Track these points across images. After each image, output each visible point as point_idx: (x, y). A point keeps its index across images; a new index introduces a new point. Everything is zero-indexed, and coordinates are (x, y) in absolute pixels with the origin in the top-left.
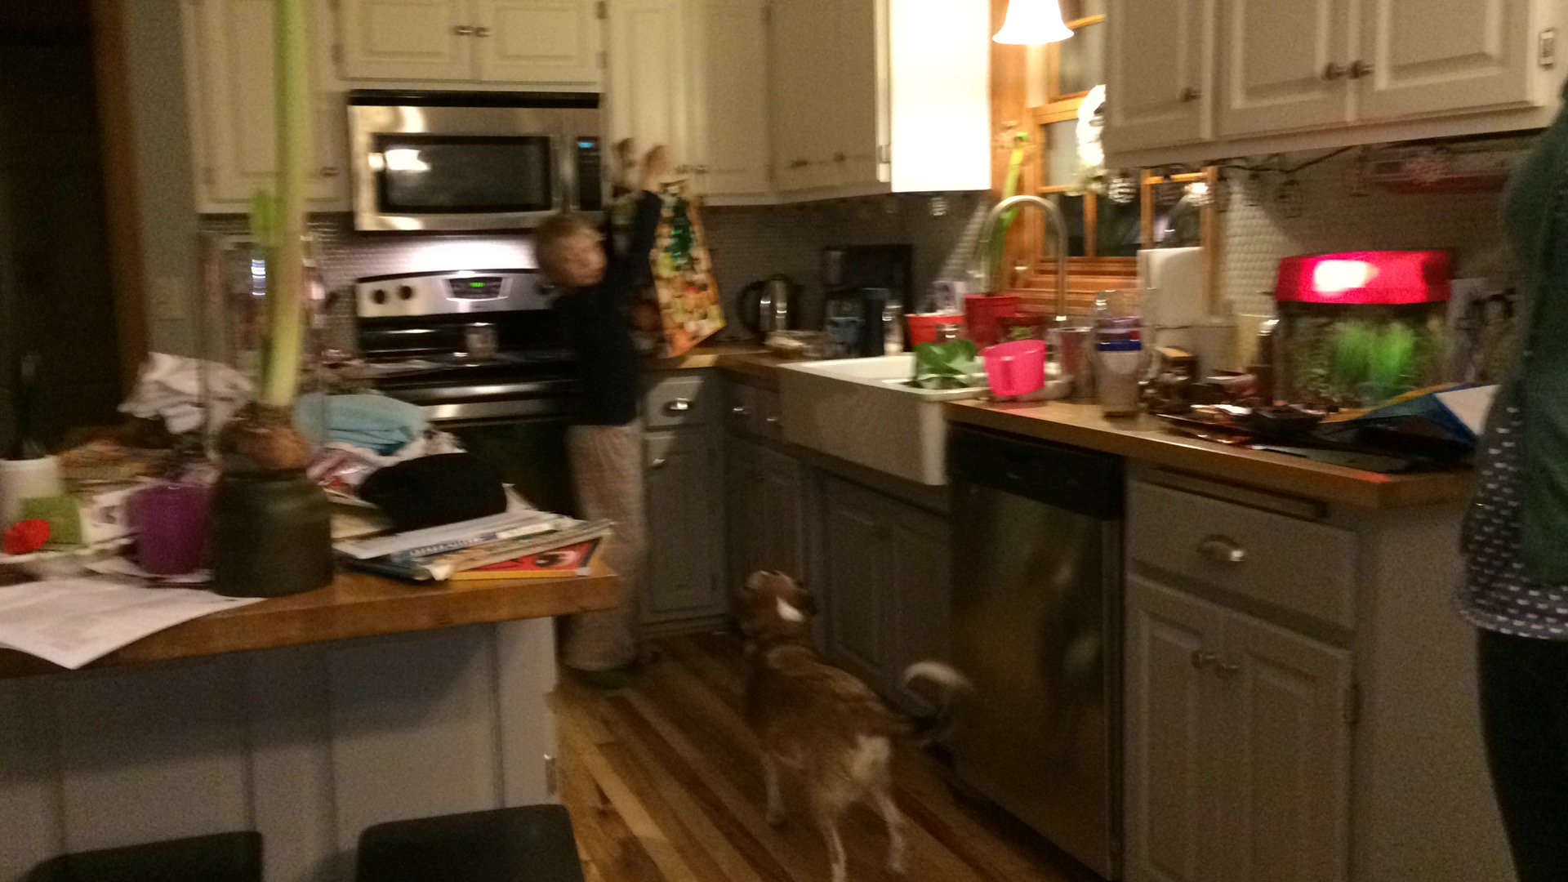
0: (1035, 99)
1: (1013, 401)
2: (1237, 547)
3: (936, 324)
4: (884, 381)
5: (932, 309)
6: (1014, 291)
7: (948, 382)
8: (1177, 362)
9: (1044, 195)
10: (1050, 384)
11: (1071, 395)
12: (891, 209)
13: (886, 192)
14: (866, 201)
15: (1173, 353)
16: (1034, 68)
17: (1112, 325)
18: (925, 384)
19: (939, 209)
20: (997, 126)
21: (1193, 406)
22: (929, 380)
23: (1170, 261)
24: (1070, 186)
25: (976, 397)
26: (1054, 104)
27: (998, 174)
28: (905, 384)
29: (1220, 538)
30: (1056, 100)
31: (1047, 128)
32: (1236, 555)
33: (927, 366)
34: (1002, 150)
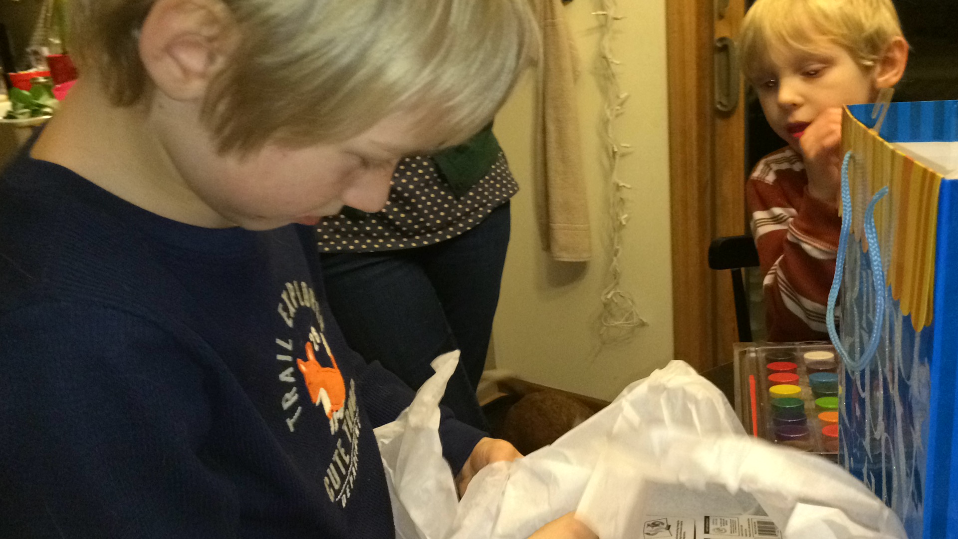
3: (31, 78)
5: (29, 67)
7: (34, 114)
18: (19, 116)
22: (23, 113)
28: (3, 117)
33: (20, 105)
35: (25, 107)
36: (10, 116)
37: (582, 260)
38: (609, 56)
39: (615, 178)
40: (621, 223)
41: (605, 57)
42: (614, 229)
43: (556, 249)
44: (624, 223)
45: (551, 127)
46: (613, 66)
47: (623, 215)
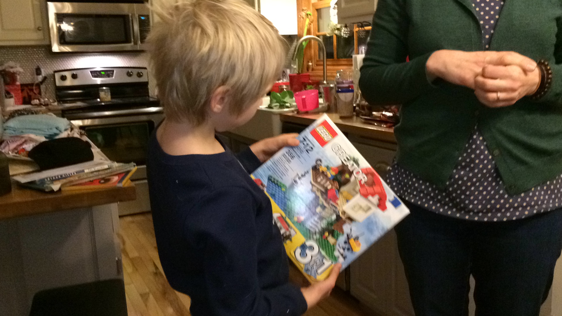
1: (307, 113)
2: (388, 165)
3: (279, 85)
6: (308, 72)
7: (282, 106)
9: (318, 36)
10: (320, 106)
11: (328, 110)
17: (343, 83)
18: (274, 107)
20: (300, 9)
21: (373, 113)
24: (327, 32)
25: (293, 111)
26: (321, 1)
27: (300, 28)
28: (267, 108)
29: (383, 162)
31: (318, 11)
33: (275, 101)
34: (302, 19)
35: (277, 102)
36: (270, 107)
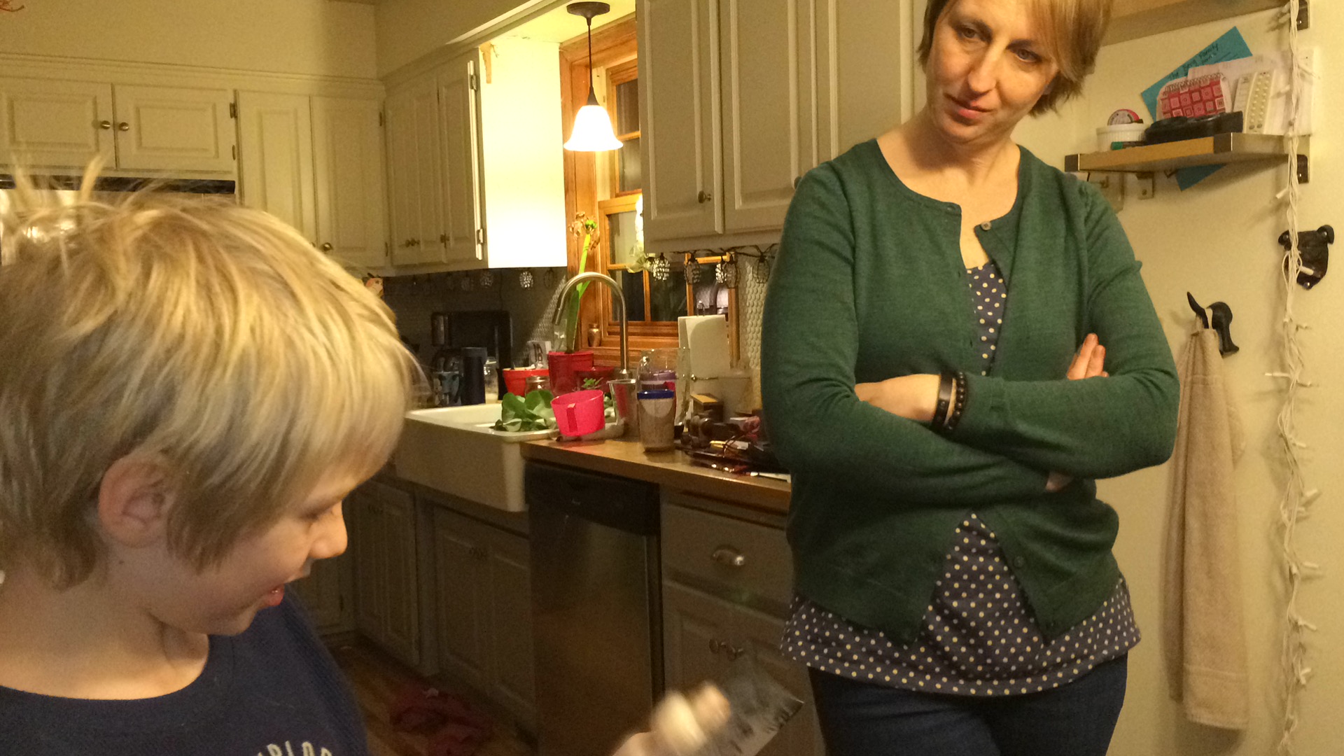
0: (603, 194)
1: (578, 440)
2: (738, 553)
3: (527, 377)
4: (478, 426)
5: (526, 364)
6: (591, 349)
7: (526, 426)
8: (707, 407)
9: (612, 274)
10: (608, 425)
11: (626, 434)
12: (487, 282)
13: (484, 267)
14: (467, 274)
15: (704, 399)
16: (601, 171)
17: (653, 378)
18: (509, 427)
19: (527, 281)
20: (571, 215)
21: (712, 442)
22: (513, 424)
23: (699, 327)
24: (629, 262)
25: (548, 437)
26: (618, 198)
27: (573, 253)
28: (492, 427)
29: (729, 547)
30: (617, 196)
31: (612, 218)
32: (739, 559)
33: (513, 413)
34: (576, 235)
35: (516, 416)
36: (499, 427)
37: (1232, 727)
38: (1289, 436)
39: (1291, 610)
40: (1298, 681)
41: (1281, 436)
42: (1287, 688)
43: (1190, 701)
44: (1303, 681)
45: (1193, 523)
46: (1295, 451)
47: (1303, 668)
